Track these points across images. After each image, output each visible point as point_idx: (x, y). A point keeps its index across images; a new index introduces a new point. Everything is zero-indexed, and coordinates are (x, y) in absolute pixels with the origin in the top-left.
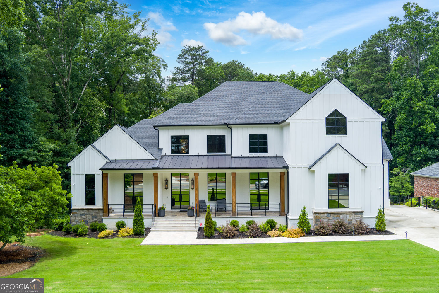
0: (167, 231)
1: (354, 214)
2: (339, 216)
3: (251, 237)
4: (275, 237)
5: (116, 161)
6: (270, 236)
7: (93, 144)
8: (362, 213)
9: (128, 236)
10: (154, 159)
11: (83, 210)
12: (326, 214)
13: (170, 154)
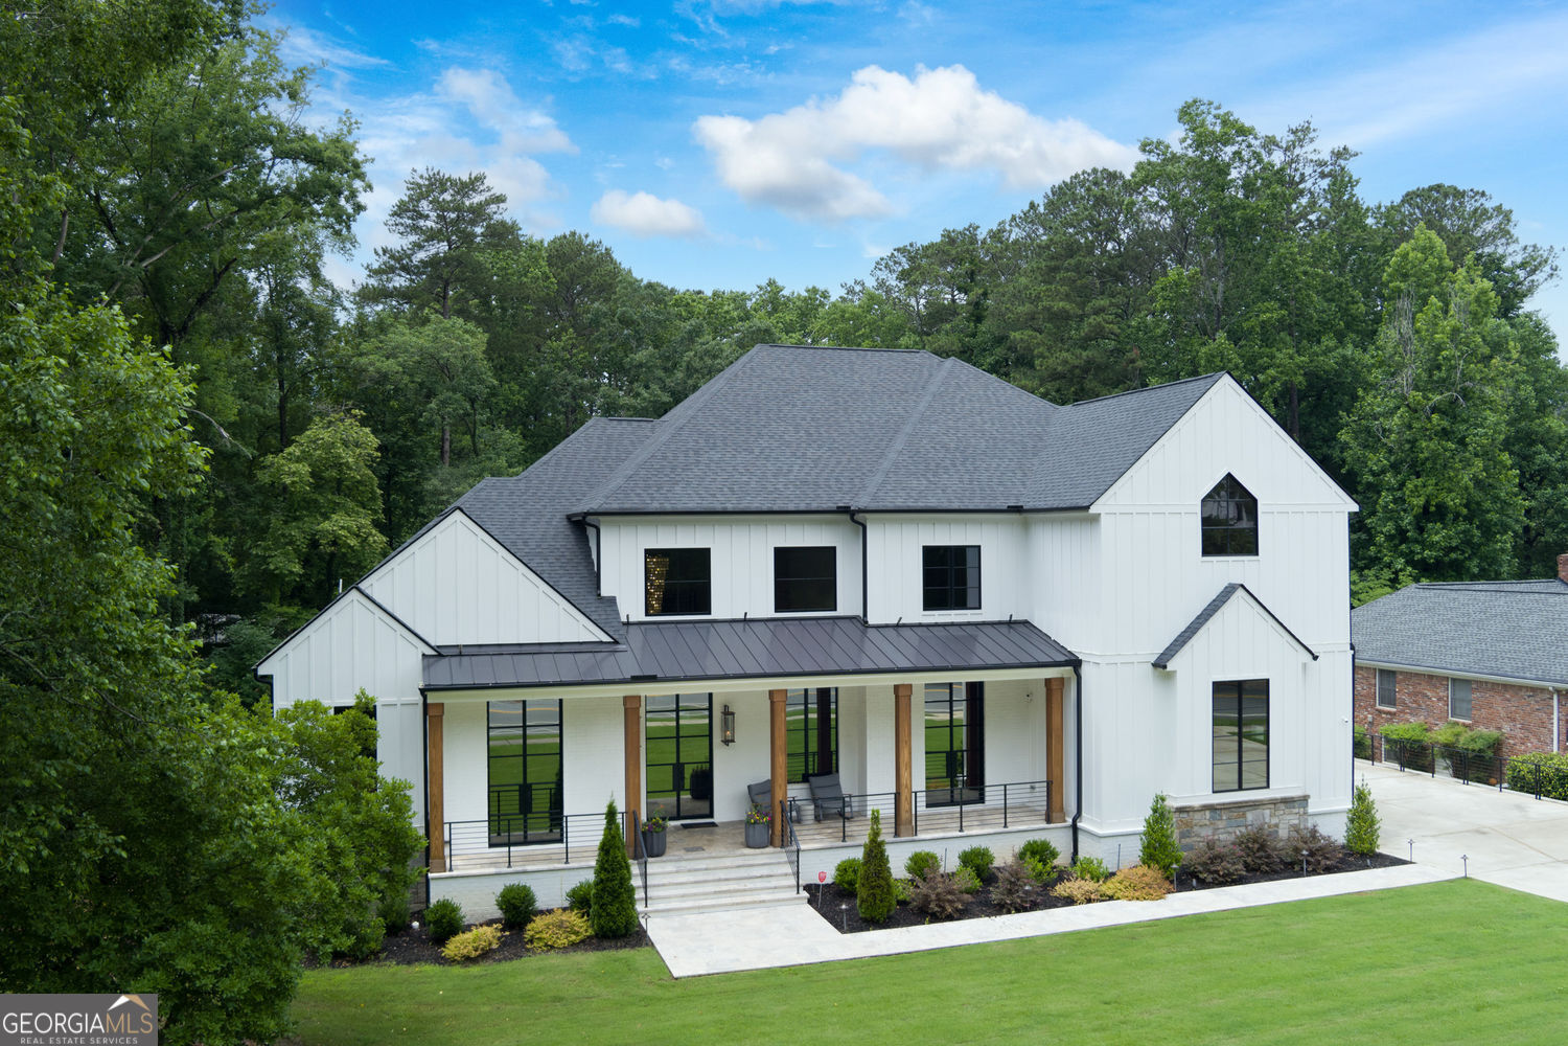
1: (1282, 806)
2: (1244, 816)
3: (1018, 911)
5: (460, 652)
6: (1069, 901)
8: (1305, 799)
10: (606, 639)
12: (1208, 813)
13: (643, 618)
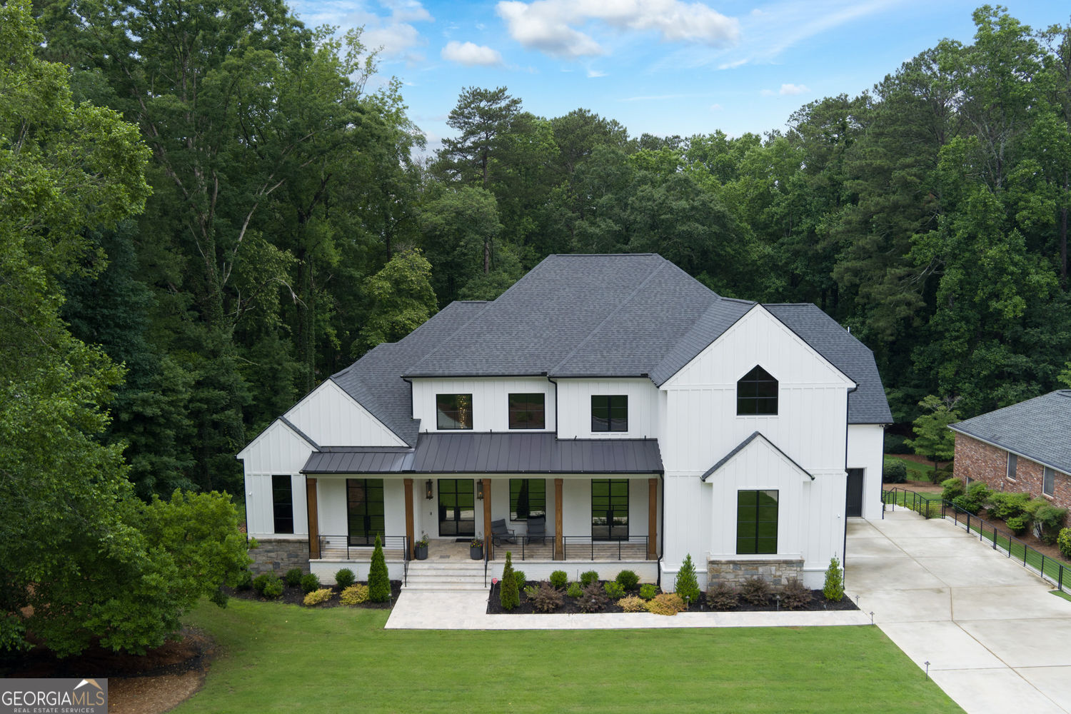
0: (432, 590)
1: (785, 565)
2: (757, 569)
3: (587, 612)
4: (631, 611)
5: (331, 451)
6: (621, 610)
7: (285, 416)
8: (801, 563)
9: (359, 605)
10: (405, 445)
11: (269, 542)
12: (731, 565)
13: (435, 430)
